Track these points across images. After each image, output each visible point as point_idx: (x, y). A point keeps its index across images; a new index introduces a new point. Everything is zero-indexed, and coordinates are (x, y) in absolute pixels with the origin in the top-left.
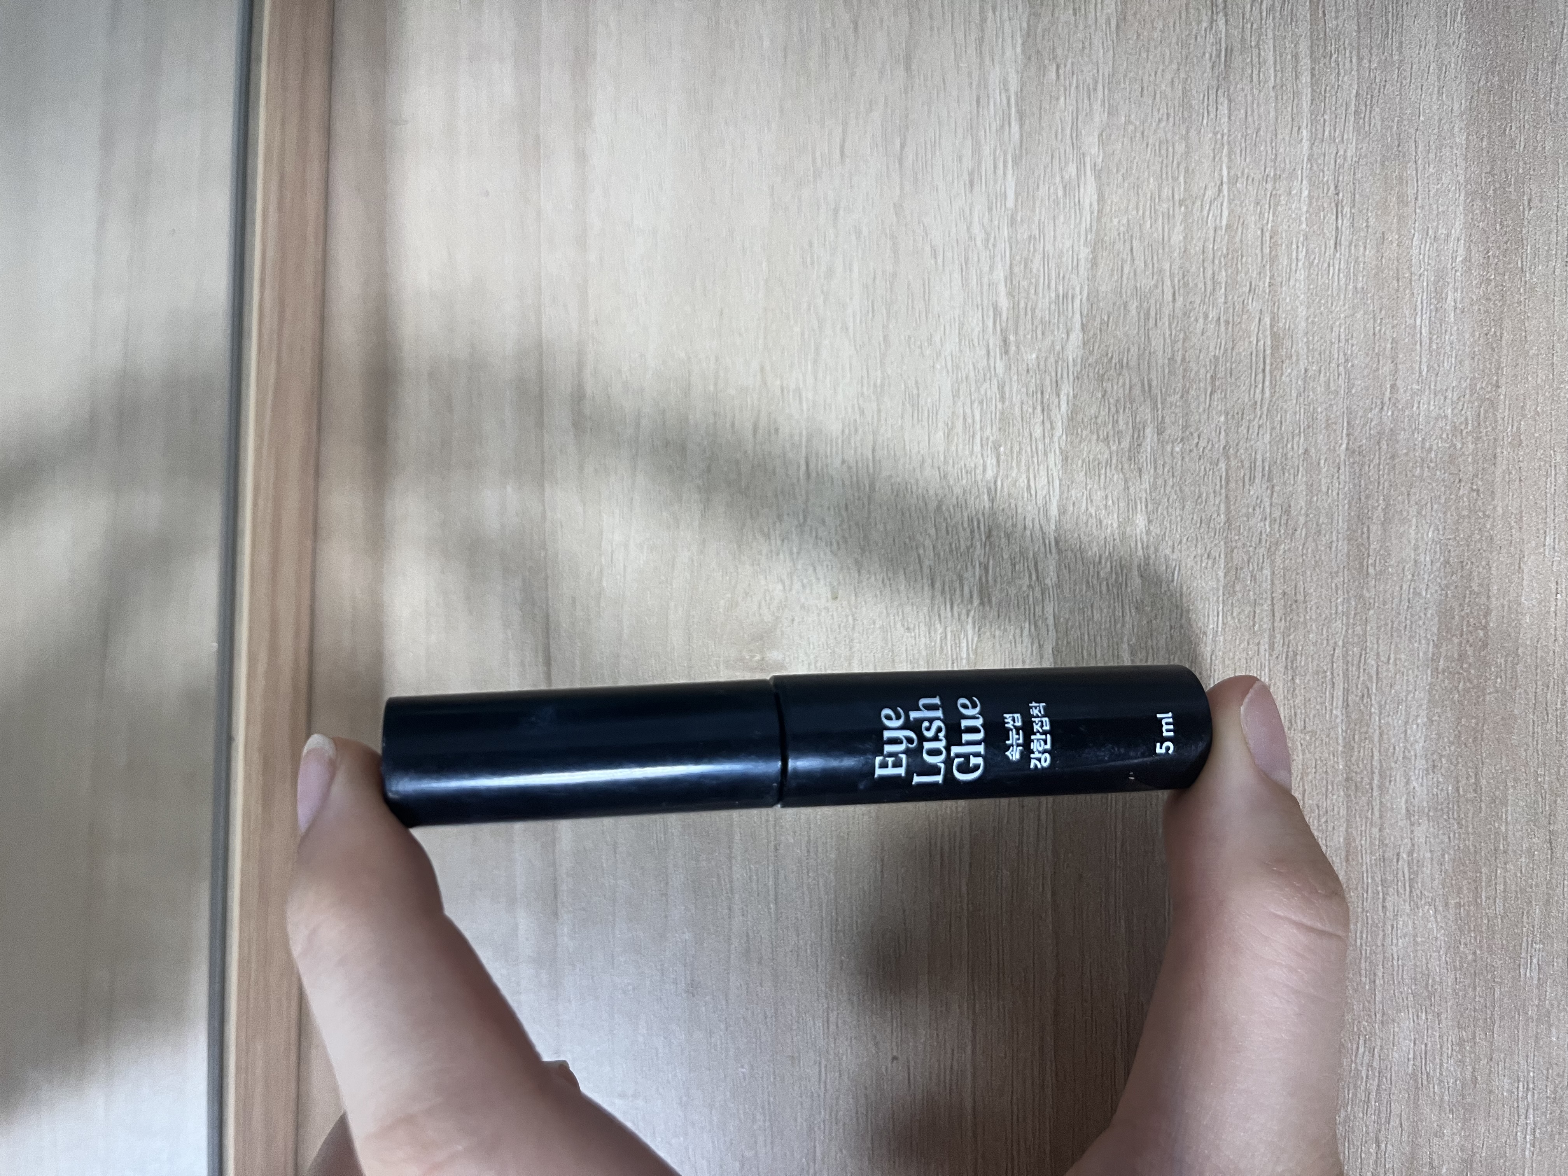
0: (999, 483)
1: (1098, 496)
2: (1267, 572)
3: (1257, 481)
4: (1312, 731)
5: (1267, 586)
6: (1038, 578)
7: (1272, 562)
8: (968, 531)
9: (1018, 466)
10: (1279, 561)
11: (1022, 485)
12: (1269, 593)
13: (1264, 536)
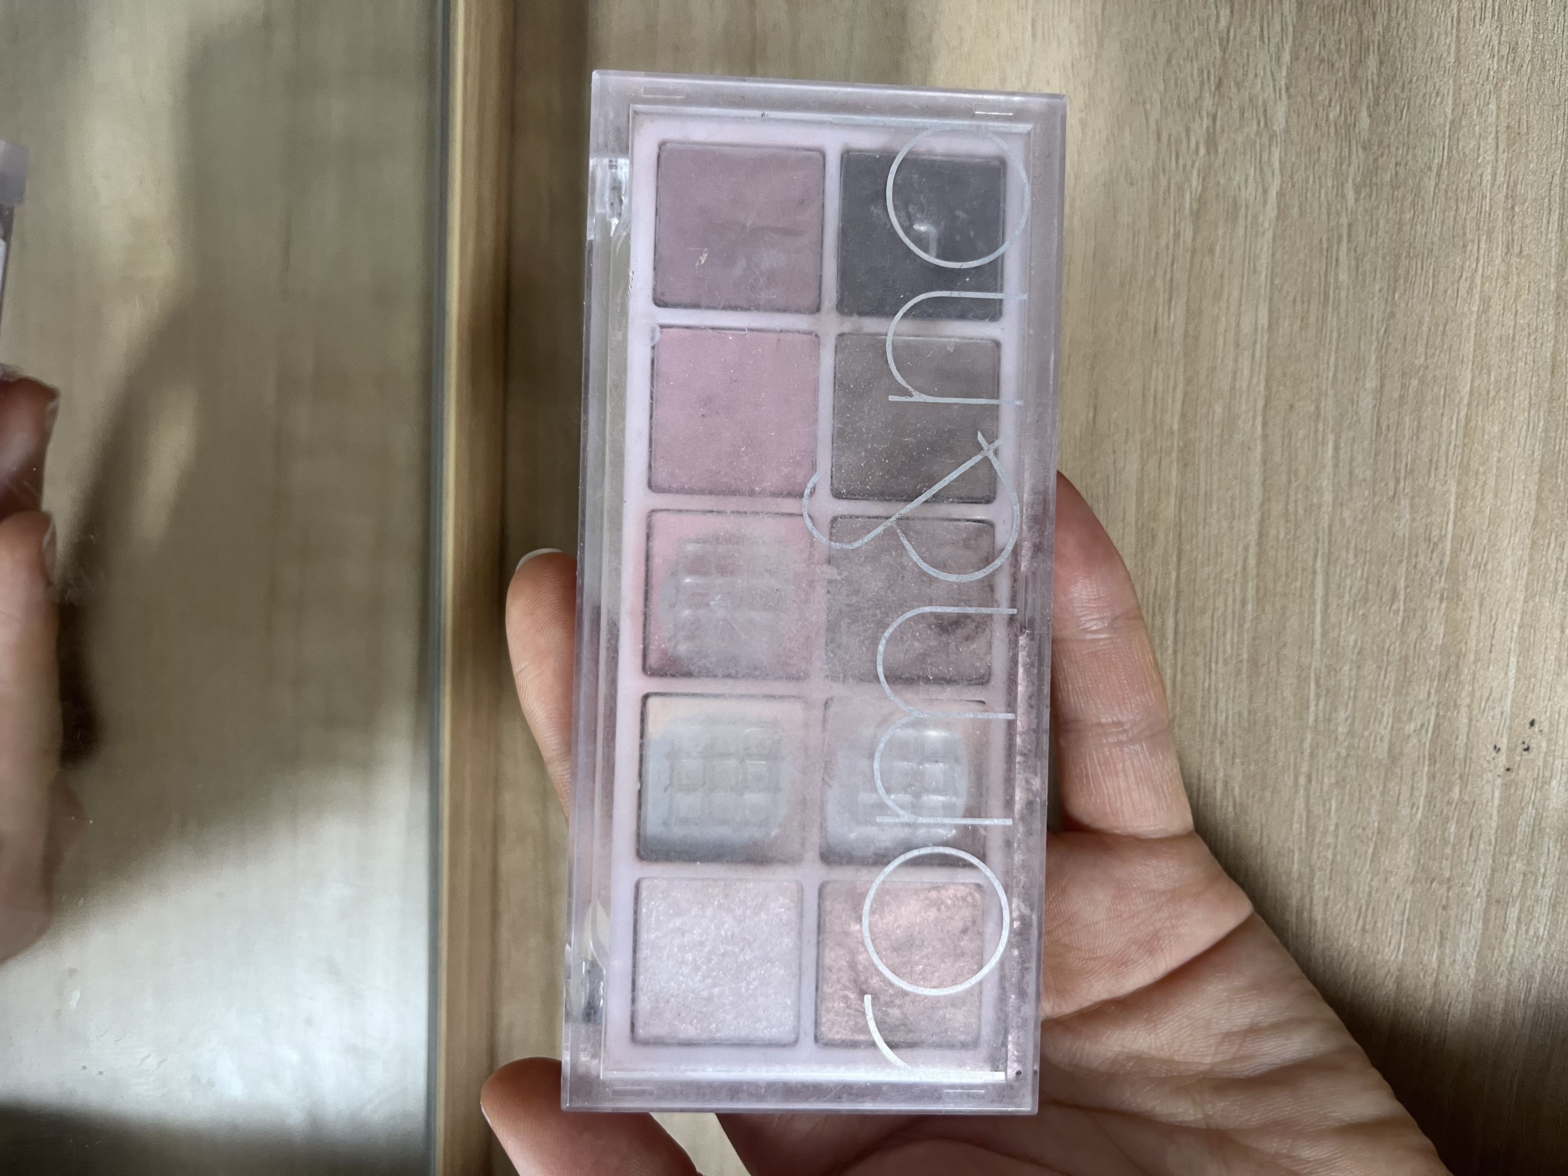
0: (1232, 34)
1: (1331, 42)
2: (1493, 106)
3: (1486, 21)
4: (1528, 255)
5: (1492, 119)
6: (1266, 124)
7: (1499, 97)
8: (1198, 83)
9: (1253, 16)
10: (1505, 97)
11: (1255, 33)
12: (1494, 126)
13: (1492, 73)
